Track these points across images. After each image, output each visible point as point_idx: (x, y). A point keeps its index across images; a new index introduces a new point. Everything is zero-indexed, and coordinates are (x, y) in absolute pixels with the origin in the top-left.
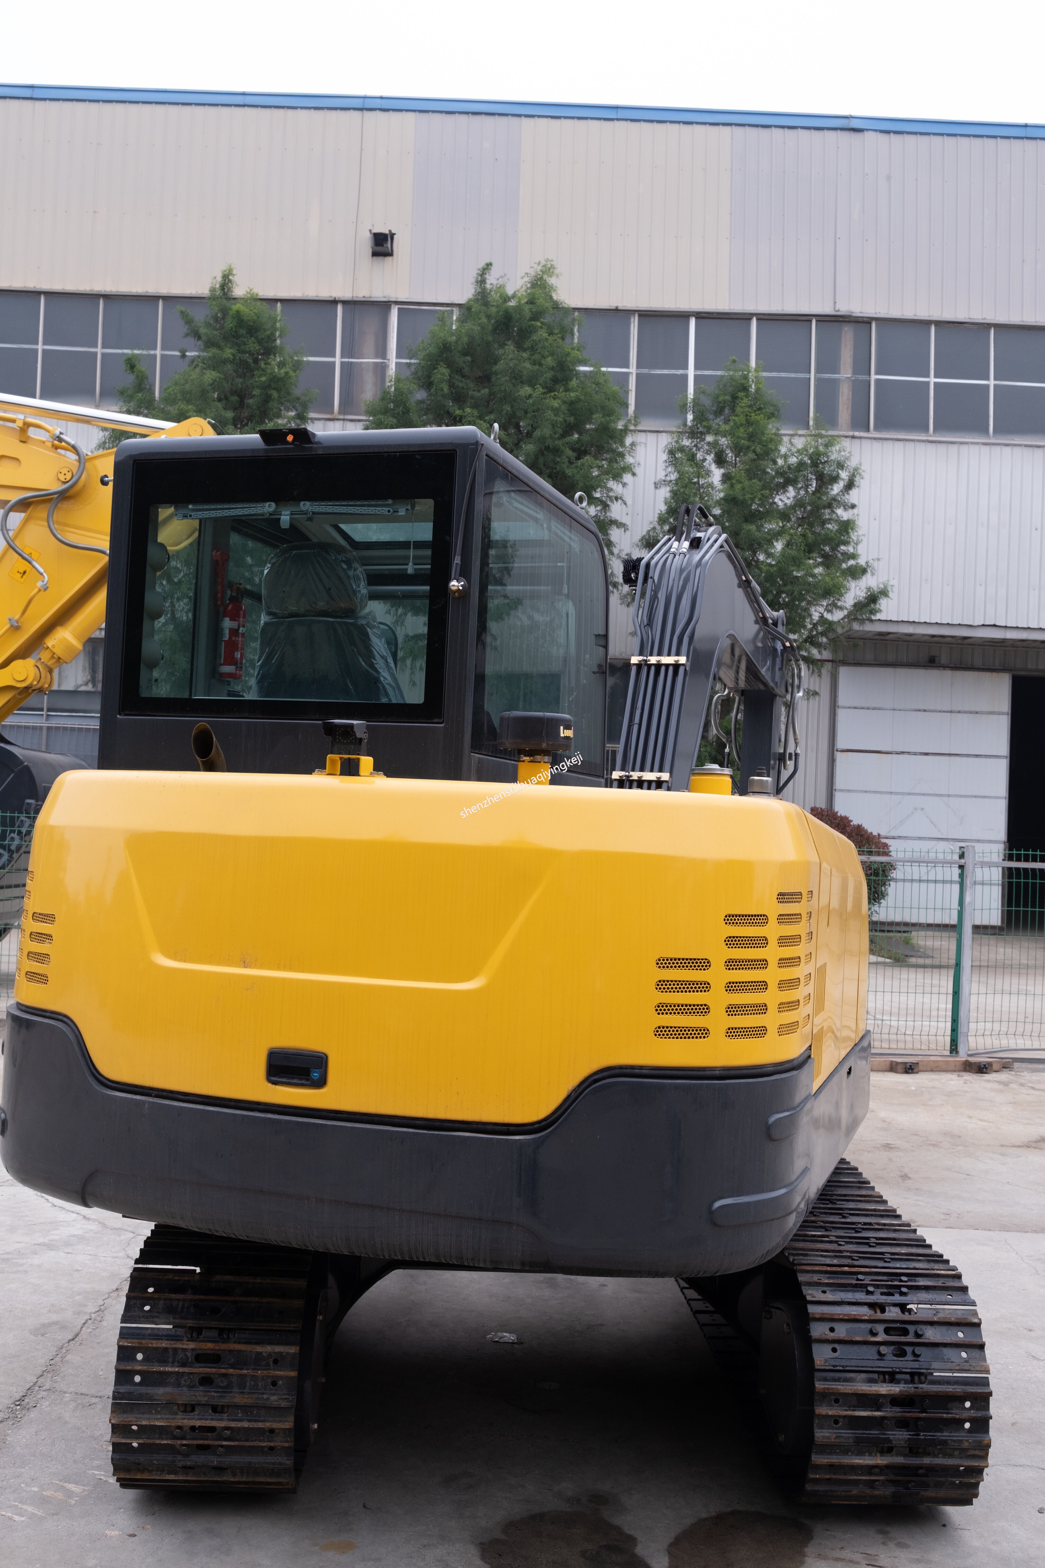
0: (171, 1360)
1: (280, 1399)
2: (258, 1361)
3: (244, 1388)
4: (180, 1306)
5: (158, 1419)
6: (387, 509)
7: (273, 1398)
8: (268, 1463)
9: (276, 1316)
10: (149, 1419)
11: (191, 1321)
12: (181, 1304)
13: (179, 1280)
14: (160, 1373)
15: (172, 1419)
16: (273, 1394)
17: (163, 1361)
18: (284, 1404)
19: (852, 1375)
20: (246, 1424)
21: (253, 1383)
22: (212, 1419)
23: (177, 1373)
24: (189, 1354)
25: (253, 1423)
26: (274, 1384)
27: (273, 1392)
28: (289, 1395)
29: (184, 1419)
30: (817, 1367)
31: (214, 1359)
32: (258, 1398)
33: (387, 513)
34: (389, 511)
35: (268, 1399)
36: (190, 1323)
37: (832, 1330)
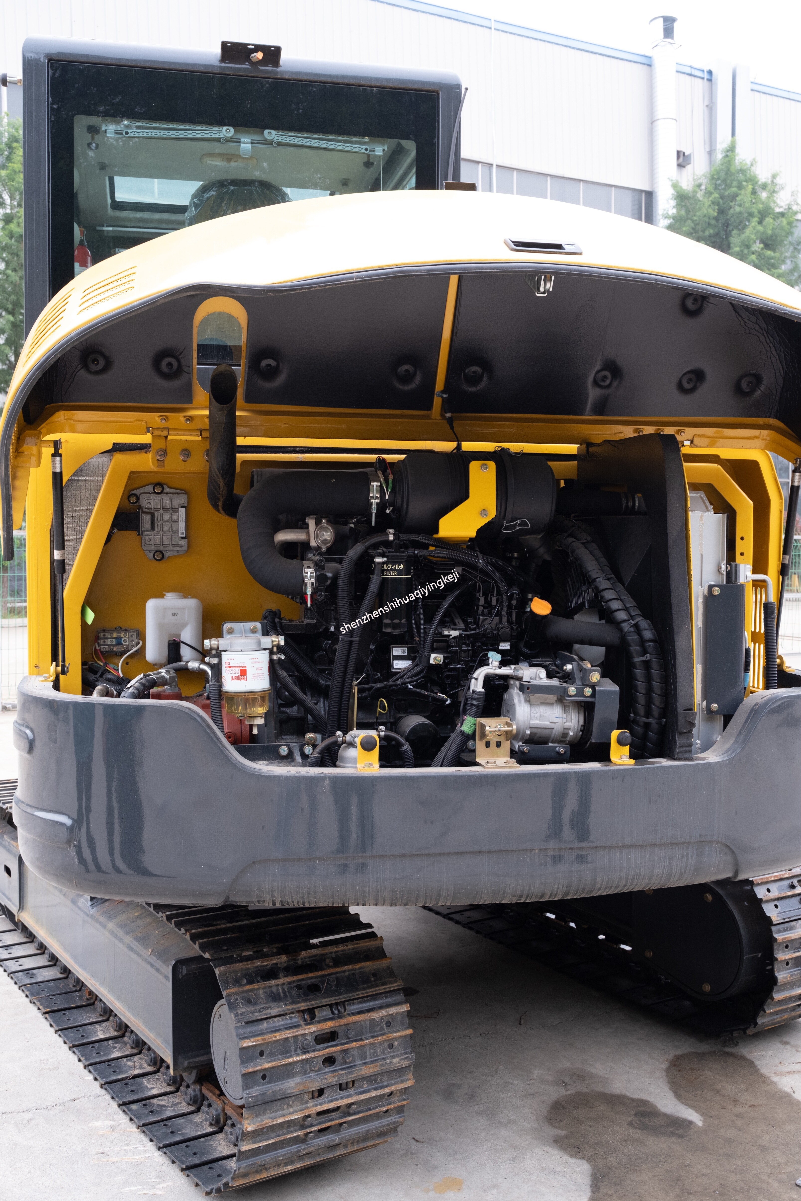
0: (293, 1048)
1: (401, 1060)
2: (374, 1028)
3: (366, 1058)
4: (281, 991)
5: (292, 1113)
6: (364, 147)
7: (396, 1060)
8: (384, 1126)
9: (372, 979)
10: (284, 1116)
11: (303, 1004)
12: (280, 988)
13: (267, 965)
14: (286, 1065)
15: (305, 1109)
16: (393, 1057)
17: (286, 1053)
18: (405, 1064)
19: (794, 923)
20: (373, 1094)
21: (372, 1051)
22: (342, 1098)
23: (302, 1061)
24: (309, 1038)
25: (380, 1091)
26: (391, 1046)
27: (392, 1054)
28: (407, 1054)
29: (316, 1105)
30: (774, 923)
31: (331, 1037)
32: (383, 1064)
33: (364, 151)
34: (366, 149)
35: (391, 1063)
36: (303, 1006)
37: (769, 890)
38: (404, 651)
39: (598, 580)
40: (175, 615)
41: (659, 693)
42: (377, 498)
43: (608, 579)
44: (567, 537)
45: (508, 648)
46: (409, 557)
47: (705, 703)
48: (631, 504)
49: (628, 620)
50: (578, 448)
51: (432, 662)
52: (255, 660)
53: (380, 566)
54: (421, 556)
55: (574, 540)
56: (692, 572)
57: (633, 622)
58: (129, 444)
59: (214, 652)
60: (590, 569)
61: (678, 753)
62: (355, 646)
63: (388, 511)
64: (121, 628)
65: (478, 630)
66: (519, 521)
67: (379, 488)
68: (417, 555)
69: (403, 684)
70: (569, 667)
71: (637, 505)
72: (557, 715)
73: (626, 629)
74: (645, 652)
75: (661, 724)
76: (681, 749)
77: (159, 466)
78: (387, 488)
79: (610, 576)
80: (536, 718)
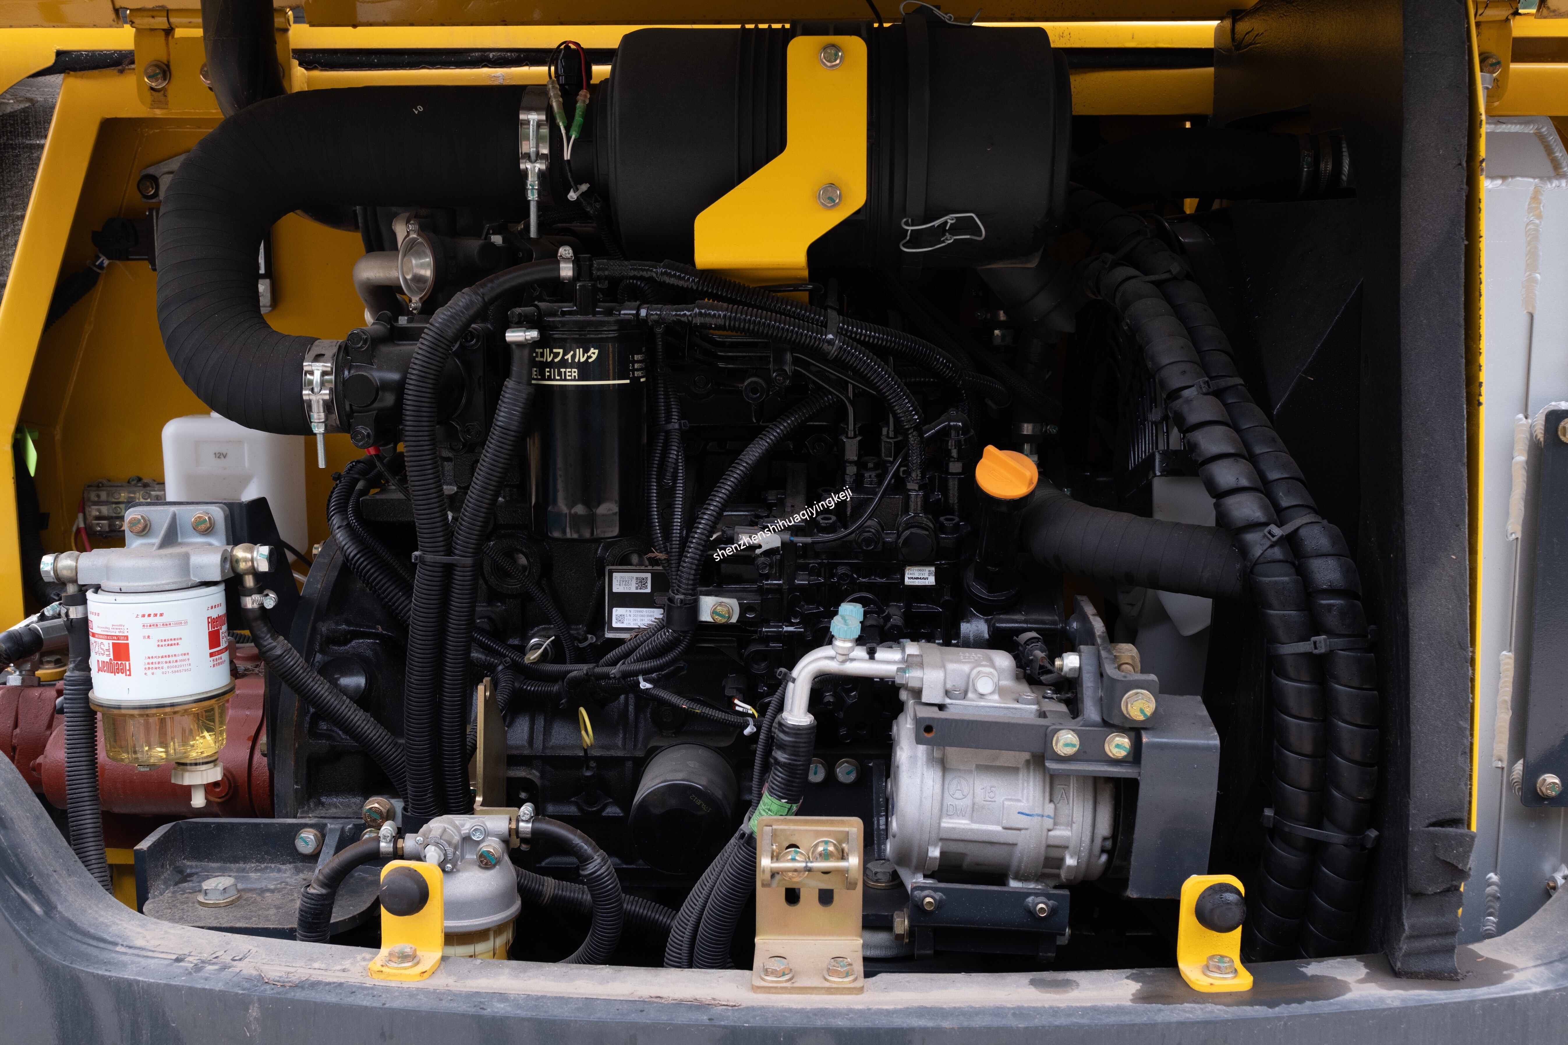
38: (642, 582)
39: (1186, 393)
40: (221, 455)
41: (1357, 757)
42: (539, 157)
43: (1218, 394)
44: (1116, 264)
45: (931, 581)
46: (623, 324)
47: (1519, 766)
48: (1326, 167)
49: (1266, 524)
50: (1218, 29)
51: (706, 616)
52: (152, 620)
53: (526, 352)
54: (657, 323)
55: (1137, 273)
56: (1483, 377)
57: (1278, 532)
58: (93, 52)
59: (71, 589)
60: (1165, 360)
61: (1407, 955)
62: (461, 580)
63: (573, 196)
64: (140, 479)
65: (843, 532)
66: (950, 219)
67: (545, 131)
68: (645, 321)
69: (625, 675)
70: (1070, 661)
71: (1346, 168)
72: (1024, 806)
73: (1257, 551)
74: (1314, 627)
75: (1363, 848)
76: (1417, 945)
77: (155, 104)
78: (568, 129)
79: (1223, 383)
80: (958, 813)
